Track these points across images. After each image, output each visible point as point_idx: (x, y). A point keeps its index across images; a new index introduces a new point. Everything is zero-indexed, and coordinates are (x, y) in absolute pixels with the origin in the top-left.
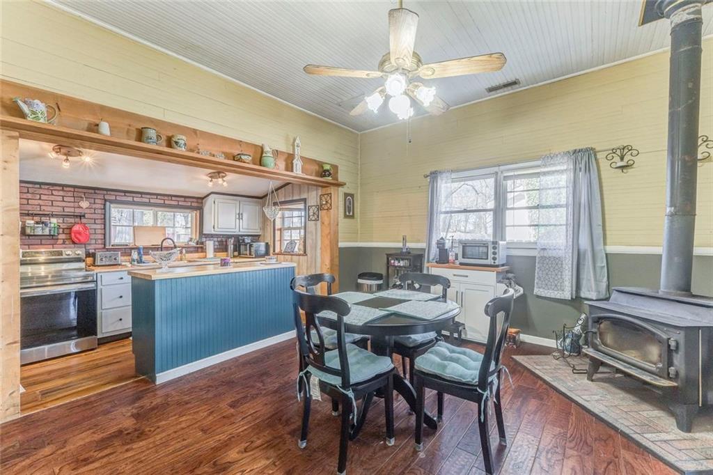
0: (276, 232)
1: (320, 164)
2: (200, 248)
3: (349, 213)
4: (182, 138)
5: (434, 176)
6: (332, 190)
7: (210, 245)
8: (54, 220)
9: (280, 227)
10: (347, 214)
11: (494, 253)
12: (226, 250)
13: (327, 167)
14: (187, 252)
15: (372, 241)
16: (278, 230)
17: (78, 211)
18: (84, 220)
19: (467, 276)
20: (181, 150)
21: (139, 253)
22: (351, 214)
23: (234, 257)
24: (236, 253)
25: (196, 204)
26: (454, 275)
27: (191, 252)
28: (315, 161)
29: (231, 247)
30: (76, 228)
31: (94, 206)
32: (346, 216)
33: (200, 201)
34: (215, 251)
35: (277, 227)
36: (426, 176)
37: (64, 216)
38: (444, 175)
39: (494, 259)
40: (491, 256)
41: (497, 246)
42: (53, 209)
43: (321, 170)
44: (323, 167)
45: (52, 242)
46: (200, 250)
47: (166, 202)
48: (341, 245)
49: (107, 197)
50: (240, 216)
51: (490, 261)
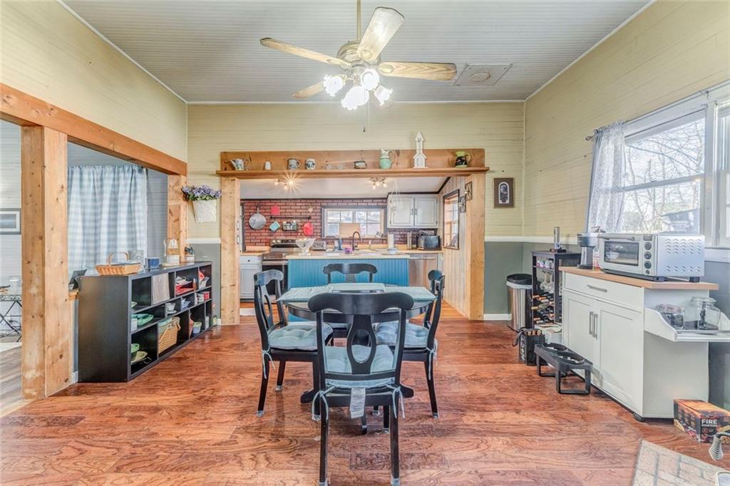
0: (446, 226)
1: (453, 152)
2: (384, 240)
3: (504, 201)
4: (311, 161)
5: (598, 136)
6: (475, 178)
7: (391, 237)
8: (294, 221)
9: (449, 221)
10: (500, 202)
11: (648, 256)
12: (405, 242)
13: (460, 154)
14: (372, 243)
15: (535, 235)
16: (448, 223)
17: (308, 214)
18: (310, 221)
19: (606, 291)
20: (312, 169)
21: (339, 243)
22: (508, 202)
23: (413, 248)
24: (415, 246)
25: (381, 202)
26: (591, 287)
27: (378, 243)
28: (448, 150)
29: (409, 240)
30: (306, 225)
31: (316, 211)
32: (497, 205)
33: (384, 201)
34: (395, 243)
35: (446, 221)
36: (588, 139)
37: (301, 218)
38: (612, 132)
39: (648, 265)
40: (642, 260)
41: (651, 242)
42: (296, 214)
43: (456, 158)
44: (456, 155)
45: (296, 234)
46: (385, 242)
47: (359, 204)
48: (487, 238)
49: (323, 204)
50: (414, 212)
51: (641, 270)
